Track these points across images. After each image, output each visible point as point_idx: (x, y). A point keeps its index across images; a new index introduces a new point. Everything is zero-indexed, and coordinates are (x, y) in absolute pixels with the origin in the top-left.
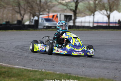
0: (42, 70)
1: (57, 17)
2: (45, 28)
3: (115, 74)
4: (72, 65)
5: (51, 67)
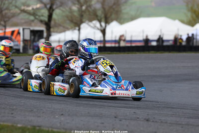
1: (19, 33)
3: (113, 125)
4: (43, 113)
5: (8, 116)
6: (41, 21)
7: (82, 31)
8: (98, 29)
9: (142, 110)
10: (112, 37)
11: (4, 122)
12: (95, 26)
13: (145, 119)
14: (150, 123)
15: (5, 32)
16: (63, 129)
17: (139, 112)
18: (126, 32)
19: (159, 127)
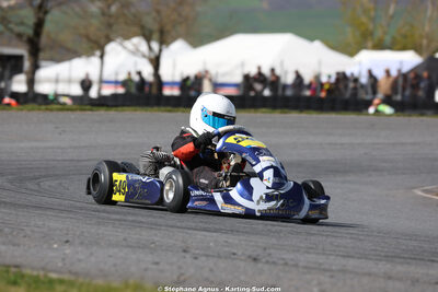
3: (180, 268)
4: (25, 236)
6: (19, 36)
7: (106, 58)
8: (144, 56)
9: (241, 237)
10: (173, 75)
12: (138, 50)
13: (249, 257)
14: (260, 265)
16: (70, 272)
17: (237, 242)
18: (205, 63)
19: (281, 274)
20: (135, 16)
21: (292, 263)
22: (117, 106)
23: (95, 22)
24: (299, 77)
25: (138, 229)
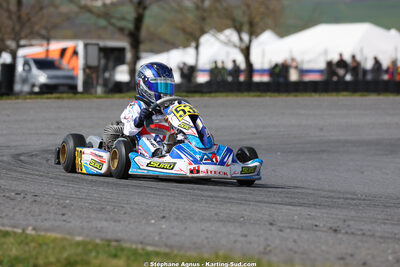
0: (24, 230)
1: (75, 53)
2: (37, 89)
3: (266, 239)
4: (125, 213)
5: (55, 220)
6: (121, 30)
7: (201, 49)
8: (235, 46)
9: (324, 211)
10: (263, 63)
11: (47, 230)
12: (229, 41)
13: (331, 228)
14: (340, 236)
15: (47, 51)
16: (166, 245)
17: (319, 214)
18: (291, 52)
19: (360, 244)
20: (226, 9)
21: (369, 233)
22: (210, 92)
23: (191, 16)
24: (377, 63)
25: (229, 205)
